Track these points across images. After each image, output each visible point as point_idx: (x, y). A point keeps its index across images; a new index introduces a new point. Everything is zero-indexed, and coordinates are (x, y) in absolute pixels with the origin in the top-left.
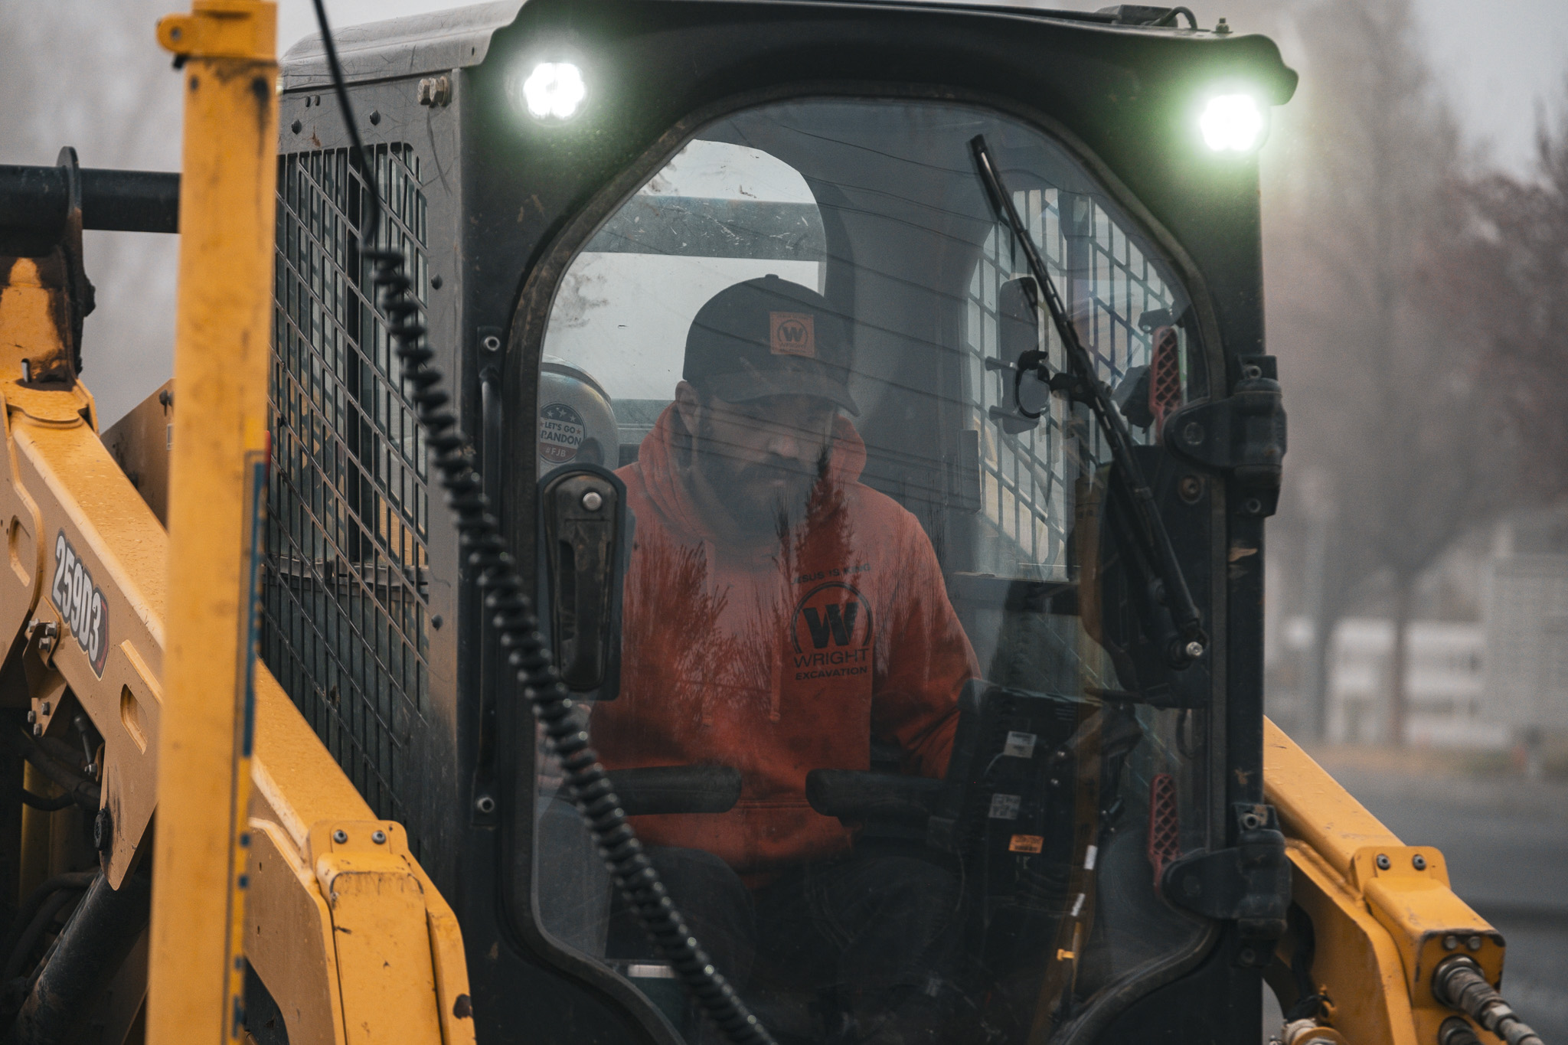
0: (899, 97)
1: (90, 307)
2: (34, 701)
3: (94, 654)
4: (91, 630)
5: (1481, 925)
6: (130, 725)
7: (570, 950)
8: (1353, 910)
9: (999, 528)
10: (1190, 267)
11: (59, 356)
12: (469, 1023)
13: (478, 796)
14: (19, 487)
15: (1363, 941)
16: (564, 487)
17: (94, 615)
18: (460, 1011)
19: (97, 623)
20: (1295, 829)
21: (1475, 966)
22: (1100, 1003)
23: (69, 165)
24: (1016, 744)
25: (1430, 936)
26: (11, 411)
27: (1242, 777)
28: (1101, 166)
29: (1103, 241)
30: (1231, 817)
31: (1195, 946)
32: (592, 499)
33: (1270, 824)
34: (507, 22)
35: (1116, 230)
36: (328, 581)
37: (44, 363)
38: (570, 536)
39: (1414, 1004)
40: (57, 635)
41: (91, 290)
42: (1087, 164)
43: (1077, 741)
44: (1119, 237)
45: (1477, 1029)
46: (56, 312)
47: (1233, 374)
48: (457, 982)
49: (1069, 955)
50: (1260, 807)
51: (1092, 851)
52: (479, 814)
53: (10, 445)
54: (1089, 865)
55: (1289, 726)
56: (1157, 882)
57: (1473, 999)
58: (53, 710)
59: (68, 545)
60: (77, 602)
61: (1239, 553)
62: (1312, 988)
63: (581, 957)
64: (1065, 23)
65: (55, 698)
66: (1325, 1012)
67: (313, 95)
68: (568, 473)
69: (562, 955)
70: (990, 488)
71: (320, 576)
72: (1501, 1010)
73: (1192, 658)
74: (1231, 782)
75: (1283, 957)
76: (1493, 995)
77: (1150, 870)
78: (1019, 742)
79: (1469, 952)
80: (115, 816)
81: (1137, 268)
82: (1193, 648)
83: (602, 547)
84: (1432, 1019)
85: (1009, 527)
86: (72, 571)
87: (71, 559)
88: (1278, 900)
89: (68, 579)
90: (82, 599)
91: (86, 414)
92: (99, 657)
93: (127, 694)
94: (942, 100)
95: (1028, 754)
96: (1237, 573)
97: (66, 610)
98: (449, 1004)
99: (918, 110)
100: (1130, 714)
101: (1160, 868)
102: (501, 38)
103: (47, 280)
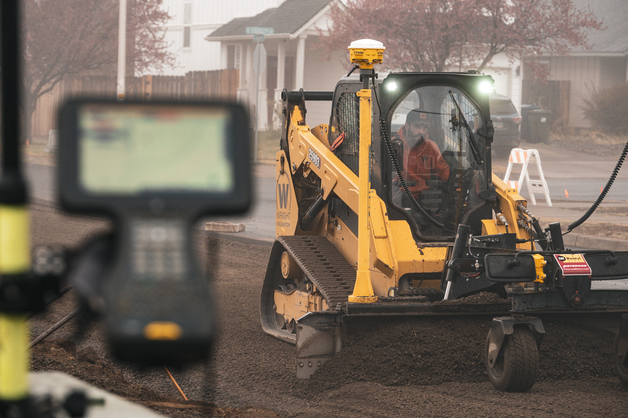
0: (439, 85)
1: (306, 112)
2: (304, 173)
3: (318, 166)
4: (317, 162)
5: (524, 199)
6: (326, 176)
7: (398, 206)
8: (505, 198)
9: (448, 143)
10: (480, 108)
11: (303, 120)
12: (387, 216)
13: (384, 185)
14: (301, 141)
15: (507, 202)
16: (395, 142)
17: (318, 160)
18: (386, 215)
19: (318, 162)
20: (496, 187)
21: (523, 205)
22: (470, 212)
23: (302, 91)
24: (458, 176)
25: (517, 201)
26: (298, 129)
27: (489, 180)
28: (467, 94)
29: (464, 101)
30: (488, 185)
31: (483, 203)
32: (399, 144)
33: (493, 186)
34: (386, 78)
35: (466, 99)
36: (355, 155)
37: (301, 122)
38: (396, 149)
39: (515, 210)
40: (310, 163)
41: (306, 110)
42: (465, 94)
43: (466, 175)
44: (467, 100)
45: (524, 213)
46: (302, 113)
47: (486, 123)
48: (385, 211)
49: (465, 205)
50: (491, 184)
51: (468, 190)
52: (384, 188)
53: (298, 135)
54: (468, 192)
55: (496, 174)
56: (478, 194)
57: (523, 209)
58: (308, 174)
59: (312, 150)
60: (314, 158)
61: (488, 148)
62: (500, 209)
63: (399, 207)
64: (462, 74)
65: (308, 172)
66: (502, 212)
67: (350, 84)
68: (396, 140)
69: (396, 207)
70: (446, 137)
71: (354, 154)
72: (527, 211)
73: (482, 163)
74: (487, 181)
75: (495, 205)
76: (526, 209)
77: (476, 193)
78: (458, 175)
79: (522, 203)
80: (324, 190)
81: (469, 106)
82: (482, 162)
83: (401, 150)
84: (517, 212)
85: (449, 143)
86: (313, 154)
87: (312, 152)
88: (495, 197)
89: (312, 155)
90: (315, 158)
91: (309, 129)
92: (319, 166)
93: (326, 172)
94: (445, 85)
95: (459, 177)
96: (487, 151)
97: (312, 159)
98: (384, 214)
99: (442, 87)
100: (473, 171)
101: (478, 193)
102: (385, 80)
103: (300, 109)
